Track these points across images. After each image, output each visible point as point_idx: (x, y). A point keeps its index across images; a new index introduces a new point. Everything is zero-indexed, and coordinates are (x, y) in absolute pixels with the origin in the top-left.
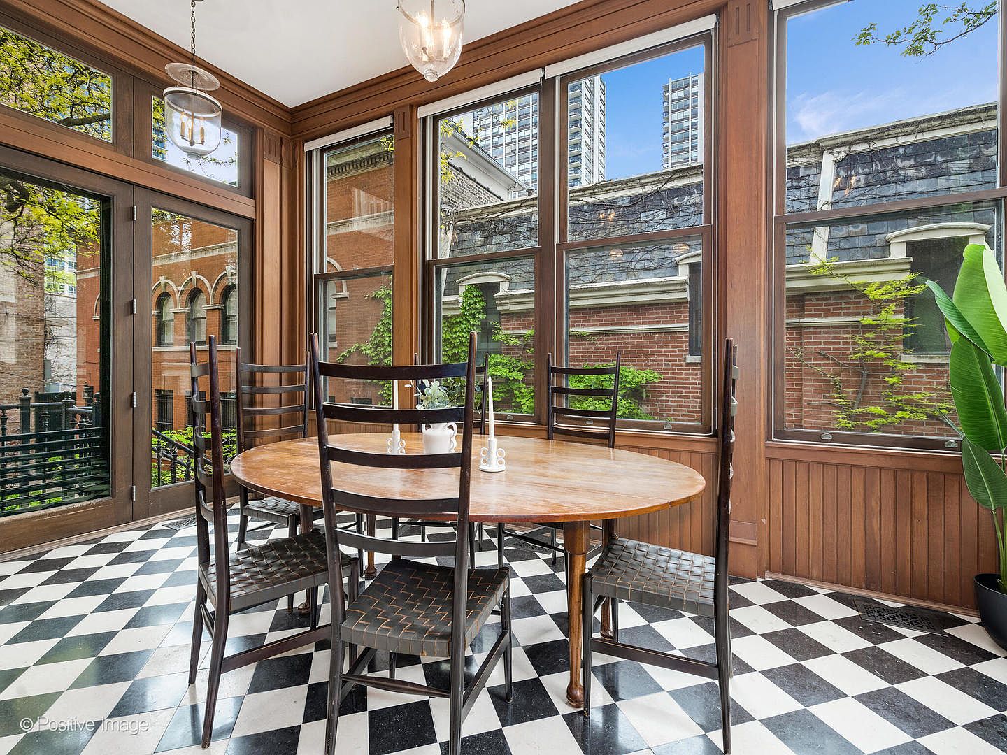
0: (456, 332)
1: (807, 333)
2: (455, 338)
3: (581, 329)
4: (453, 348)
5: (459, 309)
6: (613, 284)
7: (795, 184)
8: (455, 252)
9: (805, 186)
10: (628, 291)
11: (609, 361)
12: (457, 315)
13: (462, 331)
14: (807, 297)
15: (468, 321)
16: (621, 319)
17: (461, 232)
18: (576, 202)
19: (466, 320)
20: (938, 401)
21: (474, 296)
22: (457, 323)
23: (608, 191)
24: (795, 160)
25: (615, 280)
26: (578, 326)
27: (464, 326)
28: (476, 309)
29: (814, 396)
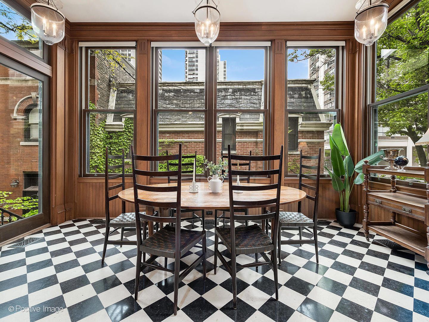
0: (121, 139)
1: (259, 144)
2: (120, 142)
3: (181, 140)
4: (119, 146)
5: (122, 128)
6: (195, 122)
7: (254, 94)
8: (119, 102)
9: (257, 95)
10: (201, 126)
11: (192, 153)
12: (121, 131)
13: (124, 139)
14: (259, 132)
15: (127, 134)
16: (197, 137)
17: (122, 92)
18: (178, 88)
19: (126, 133)
20: (292, 165)
21: (130, 123)
22: (121, 135)
23: (191, 86)
24: (254, 86)
25: (195, 121)
26: (180, 138)
27: (125, 137)
28: (131, 129)
29: (261, 165)
